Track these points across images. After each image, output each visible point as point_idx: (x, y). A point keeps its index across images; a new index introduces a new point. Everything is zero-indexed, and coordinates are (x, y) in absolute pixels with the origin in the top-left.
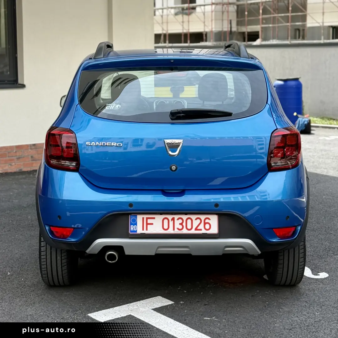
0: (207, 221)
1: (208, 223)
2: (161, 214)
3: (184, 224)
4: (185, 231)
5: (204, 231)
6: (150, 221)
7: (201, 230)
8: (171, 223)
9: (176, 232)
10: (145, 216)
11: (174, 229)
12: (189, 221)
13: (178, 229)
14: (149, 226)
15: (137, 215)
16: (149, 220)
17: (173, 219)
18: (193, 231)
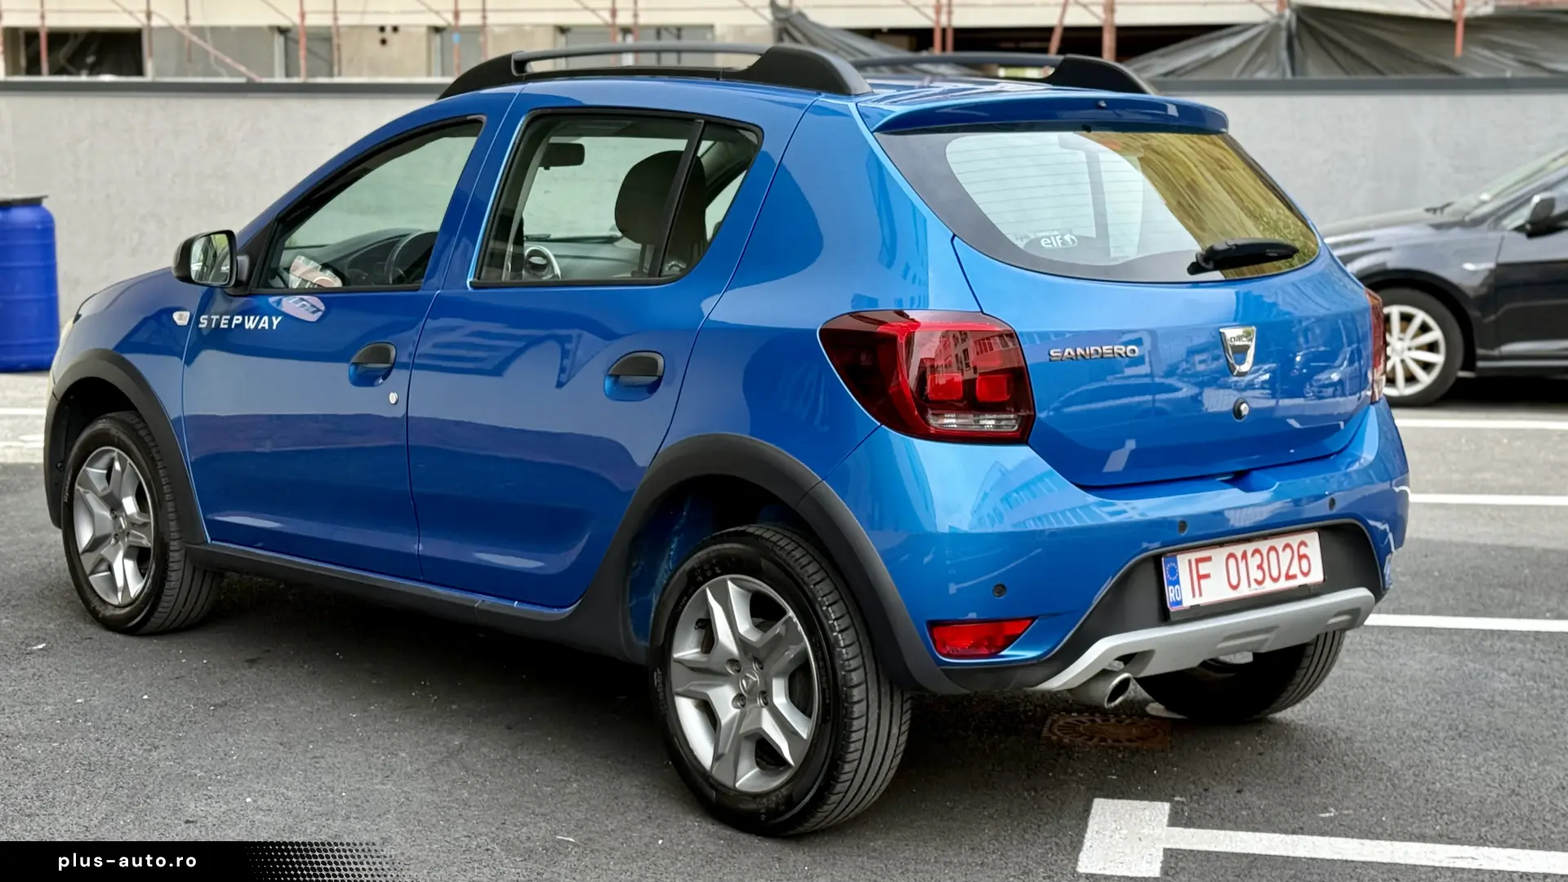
0: (1303, 550)
1: (1305, 556)
2: (1221, 545)
3: (1265, 566)
4: (1269, 587)
5: (1301, 581)
6: (1204, 568)
7: (1294, 577)
8: (1242, 565)
9: (1256, 590)
10: (1194, 556)
11: (1249, 585)
12: (1273, 554)
13: (1256, 581)
14: (1203, 582)
15: (1175, 556)
16: (1201, 565)
17: (1244, 556)
18: (1284, 584)
